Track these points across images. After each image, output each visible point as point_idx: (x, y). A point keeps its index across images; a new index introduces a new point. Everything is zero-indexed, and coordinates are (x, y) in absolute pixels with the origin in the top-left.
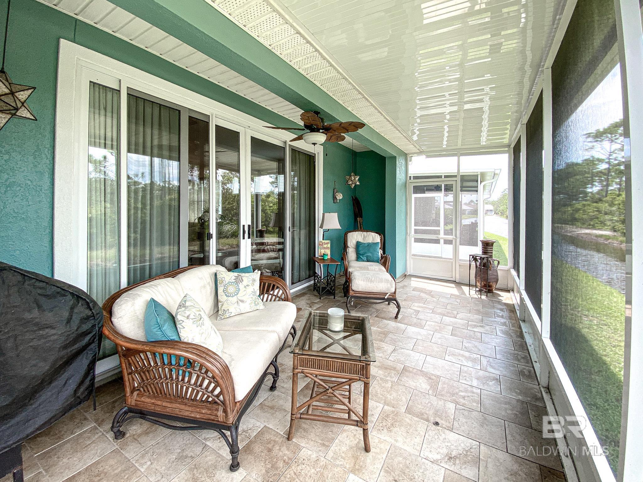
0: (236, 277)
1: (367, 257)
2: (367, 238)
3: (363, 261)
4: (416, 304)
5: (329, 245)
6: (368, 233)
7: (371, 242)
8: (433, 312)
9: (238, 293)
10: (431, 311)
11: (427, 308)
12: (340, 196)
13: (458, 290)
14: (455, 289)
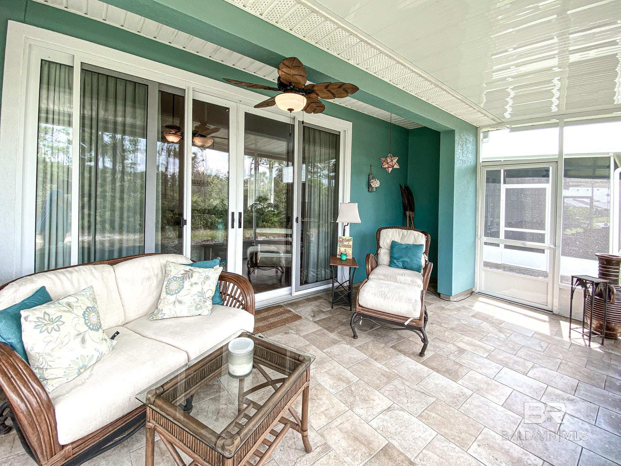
0: (186, 271)
1: (403, 262)
2: (406, 239)
3: (398, 267)
4: (466, 339)
5: (351, 243)
6: (409, 231)
7: (411, 243)
8: (490, 357)
9: (179, 292)
10: (486, 355)
11: (483, 348)
12: (376, 184)
13: (550, 327)
14: (547, 325)
